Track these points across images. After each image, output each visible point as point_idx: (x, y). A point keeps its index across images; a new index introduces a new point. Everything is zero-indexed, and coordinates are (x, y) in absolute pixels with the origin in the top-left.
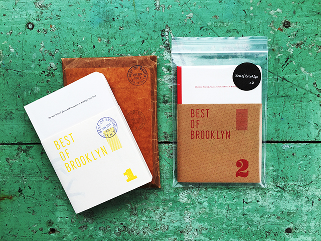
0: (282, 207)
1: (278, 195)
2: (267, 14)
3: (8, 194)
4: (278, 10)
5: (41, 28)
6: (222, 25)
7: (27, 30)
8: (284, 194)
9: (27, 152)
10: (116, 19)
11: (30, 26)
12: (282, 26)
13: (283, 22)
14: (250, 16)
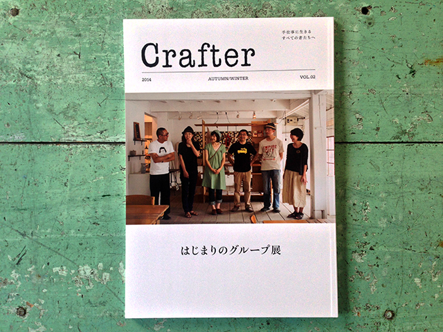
0: (24, 47)
1: (29, 66)
2: (49, 327)
3: (431, 67)
5: (375, 312)
6: (112, 313)
7: (394, 309)
8: (21, 66)
9: (400, 130)
10: (265, 324)
11: (390, 314)
12: (28, 310)
13: (27, 315)
14: (73, 325)
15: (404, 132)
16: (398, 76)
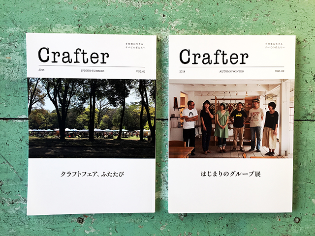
2: (97, 229)
4: (88, 232)
5: (289, 219)
6: (135, 220)
7: (300, 217)
9: (306, 113)
10: (225, 226)
11: (297, 220)
12: (84, 219)
13: (83, 223)
14: (112, 228)
15: (309, 114)
16: (306, 81)
